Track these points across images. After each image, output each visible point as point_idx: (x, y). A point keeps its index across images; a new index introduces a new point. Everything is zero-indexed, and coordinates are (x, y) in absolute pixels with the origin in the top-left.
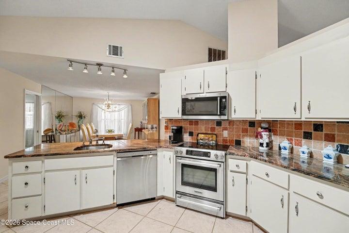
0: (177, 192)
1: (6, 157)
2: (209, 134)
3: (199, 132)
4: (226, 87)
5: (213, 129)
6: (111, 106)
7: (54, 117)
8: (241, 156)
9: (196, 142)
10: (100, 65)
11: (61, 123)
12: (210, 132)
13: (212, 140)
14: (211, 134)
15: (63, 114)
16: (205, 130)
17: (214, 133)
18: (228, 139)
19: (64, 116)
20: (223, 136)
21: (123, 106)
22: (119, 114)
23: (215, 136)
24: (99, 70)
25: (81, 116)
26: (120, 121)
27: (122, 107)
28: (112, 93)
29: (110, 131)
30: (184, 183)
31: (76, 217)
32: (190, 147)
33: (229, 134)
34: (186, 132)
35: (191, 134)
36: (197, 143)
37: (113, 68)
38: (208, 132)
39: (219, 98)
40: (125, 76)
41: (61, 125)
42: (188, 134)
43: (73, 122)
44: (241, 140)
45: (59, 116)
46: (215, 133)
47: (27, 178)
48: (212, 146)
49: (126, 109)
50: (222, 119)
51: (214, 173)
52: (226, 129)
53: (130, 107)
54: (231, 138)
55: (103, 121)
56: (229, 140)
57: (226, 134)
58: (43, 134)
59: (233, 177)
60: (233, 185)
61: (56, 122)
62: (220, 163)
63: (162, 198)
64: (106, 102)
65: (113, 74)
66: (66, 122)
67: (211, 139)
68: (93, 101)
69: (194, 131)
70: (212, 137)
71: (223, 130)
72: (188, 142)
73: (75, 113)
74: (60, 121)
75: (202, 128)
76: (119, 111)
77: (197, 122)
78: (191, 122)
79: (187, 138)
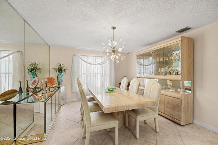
7: (27, 71)
11: (36, 78)
15: (38, 67)
19: (39, 69)
25: (60, 70)
41: (35, 81)
43: (51, 76)
45: (33, 69)
61: (30, 78)
66: (42, 77)
73: (54, 65)
74: (35, 75)
76: (102, 63)
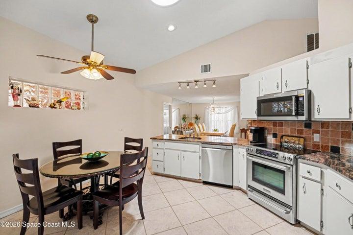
0: (249, 186)
1: (151, 138)
2: (296, 137)
3: (284, 134)
4: (308, 83)
5: (301, 132)
6: (216, 109)
7: (181, 119)
8: (313, 161)
9: (279, 144)
10: (196, 81)
11: (185, 123)
12: (297, 135)
13: (299, 144)
14: (298, 137)
15: (186, 117)
16: (291, 132)
17: (301, 136)
18: (320, 144)
20: (313, 140)
21: (230, 108)
22: (226, 116)
23: (302, 140)
24: (196, 85)
25: (197, 118)
26: (226, 122)
27: (228, 109)
28: (216, 98)
29: (216, 130)
30: (254, 179)
31: (179, 180)
32: (273, 149)
33: (321, 138)
34: (270, 134)
35: (275, 136)
36: (281, 146)
37: (205, 81)
38: (295, 135)
39: (293, 98)
40: (214, 86)
41: (184, 125)
42: (272, 136)
44: (340, 146)
45: (184, 118)
46: (304, 136)
47: (158, 151)
48: (299, 150)
49: (232, 111)
50: (298, 119)
51: (282, 175)
52: (317, 132)
53: (236, 109)
54: (325, 143)
55: (213, 122)
56: (322, 145)
57: (317, 138)
58: (173, 130)
59: (305, 184)
60: (305, 192)
61: (182, 122)
62: (289, 166)
63: (240, 189)
64: (212, 106)
65: (205, 86)
66: (187, 122)
67: (297, 142)
68: (205, 105)
69: (278, 133)
70: (299, 140)
71: (313, 133)
72: (271, 144)
73: (194, 116)
74: (184, 121)
75: (288, 130)
76: (226, 112)
77: (281, 123)
78: (275, 123)
79: (270, 139)
